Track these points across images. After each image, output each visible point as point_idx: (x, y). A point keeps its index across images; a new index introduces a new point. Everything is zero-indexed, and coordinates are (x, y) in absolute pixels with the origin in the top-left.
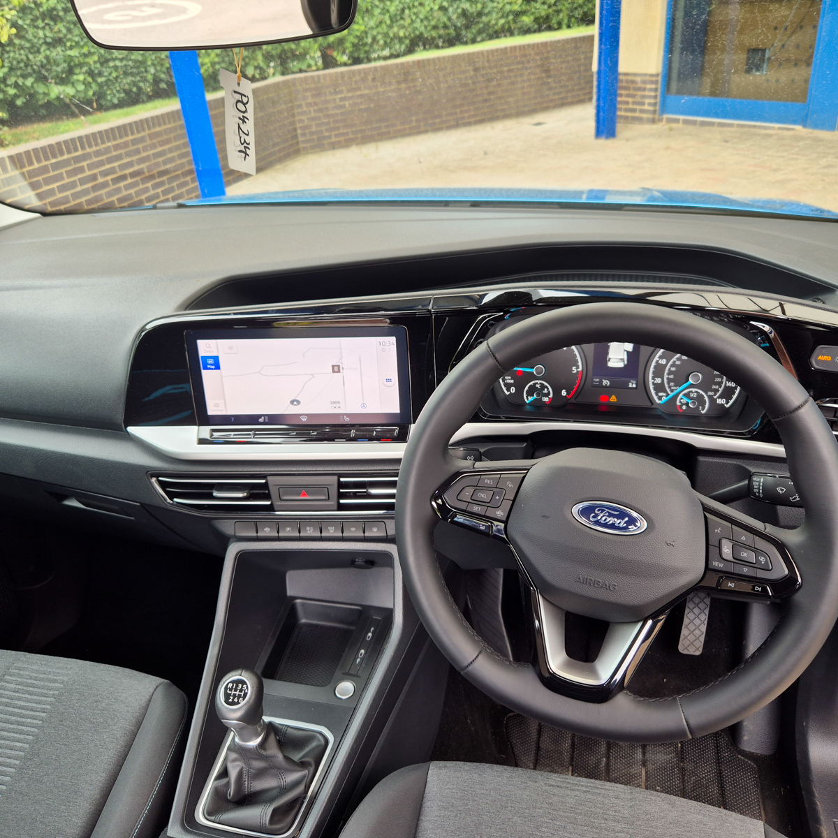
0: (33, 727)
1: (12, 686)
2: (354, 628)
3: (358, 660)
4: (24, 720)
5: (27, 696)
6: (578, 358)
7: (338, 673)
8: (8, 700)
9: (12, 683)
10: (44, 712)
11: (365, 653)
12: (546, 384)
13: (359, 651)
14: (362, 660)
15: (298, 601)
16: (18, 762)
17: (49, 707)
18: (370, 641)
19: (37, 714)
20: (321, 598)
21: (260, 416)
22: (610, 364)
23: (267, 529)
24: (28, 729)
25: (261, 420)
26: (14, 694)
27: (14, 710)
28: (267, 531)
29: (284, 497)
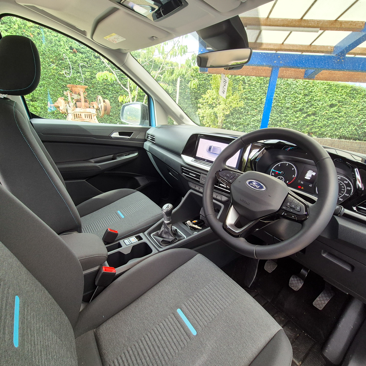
6: (296, 173)
12: (283, 178)
21: (205, 159)
22: (306, 178)
25: (205, 160)
28: (197, 188)
29: (202, 180)
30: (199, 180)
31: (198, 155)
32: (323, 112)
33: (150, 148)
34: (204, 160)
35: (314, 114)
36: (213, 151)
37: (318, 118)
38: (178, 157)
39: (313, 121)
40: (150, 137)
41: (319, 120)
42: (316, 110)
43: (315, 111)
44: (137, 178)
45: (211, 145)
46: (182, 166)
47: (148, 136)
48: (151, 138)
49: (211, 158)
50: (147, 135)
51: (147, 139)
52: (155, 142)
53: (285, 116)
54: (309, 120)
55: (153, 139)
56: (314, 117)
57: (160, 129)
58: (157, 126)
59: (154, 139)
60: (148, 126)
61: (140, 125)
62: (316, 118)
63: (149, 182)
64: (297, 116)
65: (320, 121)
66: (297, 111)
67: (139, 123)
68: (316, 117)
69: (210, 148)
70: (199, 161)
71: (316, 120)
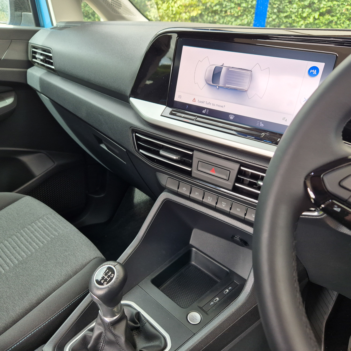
0: (34, 248)
1: (39, 224)
2: (219, 281)
3: (212, 303)
4: (33, 243)
5: (42, 232)
7: (195, 304)
8: (34, 230)
9: (40, 223)
10: (42, 243)
11: (219, 301)
13: (215, 297)
14: (215, 304)
15: (194, 249)
16: (17, 262)
17: (46, 242)
18: (226, 295)
19: (40, 243)
20: (208, 253)
21: (204, 108)
23: (184, 189)
24: (32, 248)
25: (204, 112)
26: (38, 229)
27: (33, 236)
28: (184, 190)
29: (200, 169)
30: (190, 169)
31: (180, 97)
32: (343, 7)
33: (42, 82)
34: (198, 110)
35: (329, 12)
36: (226, 82)
37: (335, 19)
38: (121, 104)
39: (328, 24)
40: (41, 54)
41: (336, 22)
42: (332, 5)
43: (330, 6)
44: (25, 159)
45: (219, 64)
46: (135, 130)
47: (35, 53)
48: (42, 57)
49: (222, 103)
50: (30, 50)
51: (34, 60)
52: (53, 67)
53: (286, 17)
54: (322, 22)
55: (48, 60)
56: (330, 17)
57: (64, 31)
58: (55, 24)
59: (50, 58)
60: (33, 27)
61: (10, 24)
62: (331, 19)
63: (56, 164)
64: (305, 15)
65: (338, 22)
66: (304, 7)
67: (8, 21)
68: (332, 16)
69: (216, 74)
70: (183, 115)
71: (332, 22)
